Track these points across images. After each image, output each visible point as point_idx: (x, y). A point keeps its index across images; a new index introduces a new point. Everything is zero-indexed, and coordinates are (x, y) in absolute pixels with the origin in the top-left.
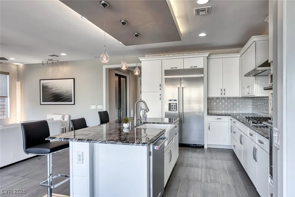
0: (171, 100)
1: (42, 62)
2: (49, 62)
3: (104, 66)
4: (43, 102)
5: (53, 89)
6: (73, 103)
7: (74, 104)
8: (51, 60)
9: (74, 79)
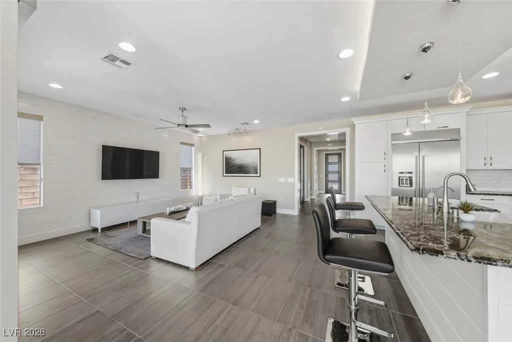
0: (402, 173)
1: (228, 132)
2: (236, 131)
3: (296, 134)
4: (226, 173)
5: (237, 161)
6: (258, 175)
7: (260, 176)
8: (238, 129)
9: (260, 149)
